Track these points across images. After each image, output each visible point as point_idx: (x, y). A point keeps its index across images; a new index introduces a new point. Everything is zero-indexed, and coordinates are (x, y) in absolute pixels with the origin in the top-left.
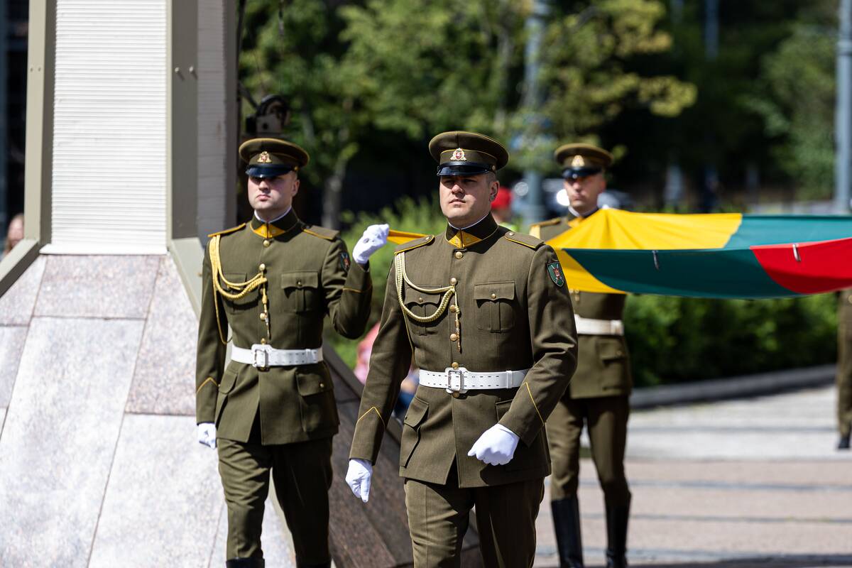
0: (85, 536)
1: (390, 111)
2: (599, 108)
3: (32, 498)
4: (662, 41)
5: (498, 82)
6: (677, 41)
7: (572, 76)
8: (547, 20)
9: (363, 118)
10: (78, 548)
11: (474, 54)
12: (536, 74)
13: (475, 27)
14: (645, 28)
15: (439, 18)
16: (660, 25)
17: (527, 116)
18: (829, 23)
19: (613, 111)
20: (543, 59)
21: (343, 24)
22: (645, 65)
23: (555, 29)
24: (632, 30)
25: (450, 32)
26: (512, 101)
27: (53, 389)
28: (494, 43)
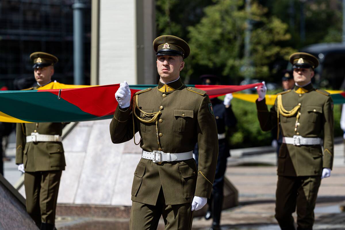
0: (110, 192)
1: (203, 59)
2: (268, 58)
3: (94, 180)
4: (288, 37)
5: (236, 50)
6: (293, 37)
7: (260, 48)
8: (251, 31)
9: (194, 61)
10: (108, 195)
11: (229, 41)
12: (248, 47)
13: (229, 33)
14: (282, 32)
15: (219, 31)
16: (287, 31)
17: (246, 60)
18: (340, 30)
19: (273, 59)
20: (251, 43)
21: (188, 32)
22: (282, 44)
23: (254, 34)
24: (278, 33)
25: (222, 35)
26: (241, 56)
27: (100, 146)
28: (235, 38)
